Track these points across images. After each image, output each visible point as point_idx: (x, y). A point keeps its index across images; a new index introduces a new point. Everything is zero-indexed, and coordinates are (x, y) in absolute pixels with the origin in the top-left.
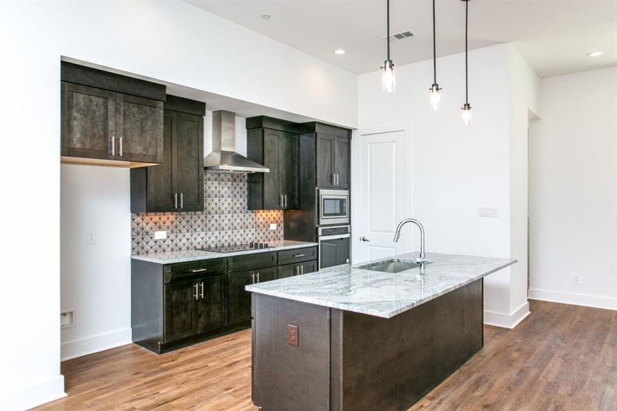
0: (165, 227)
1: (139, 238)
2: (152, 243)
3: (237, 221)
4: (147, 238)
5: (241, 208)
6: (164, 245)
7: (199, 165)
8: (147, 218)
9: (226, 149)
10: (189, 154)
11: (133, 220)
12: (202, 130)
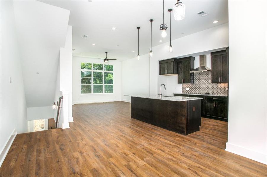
0: (189, 87)
1: (183, 89)
2: (186, 91)
4: (185, 89)
5: (208, 83)
6: (189, 91)
7: (189, 72)
8: (185, 85)
9: (201, 66)
10: (187, 70)
11: (182, 85)
12: (190, 63)
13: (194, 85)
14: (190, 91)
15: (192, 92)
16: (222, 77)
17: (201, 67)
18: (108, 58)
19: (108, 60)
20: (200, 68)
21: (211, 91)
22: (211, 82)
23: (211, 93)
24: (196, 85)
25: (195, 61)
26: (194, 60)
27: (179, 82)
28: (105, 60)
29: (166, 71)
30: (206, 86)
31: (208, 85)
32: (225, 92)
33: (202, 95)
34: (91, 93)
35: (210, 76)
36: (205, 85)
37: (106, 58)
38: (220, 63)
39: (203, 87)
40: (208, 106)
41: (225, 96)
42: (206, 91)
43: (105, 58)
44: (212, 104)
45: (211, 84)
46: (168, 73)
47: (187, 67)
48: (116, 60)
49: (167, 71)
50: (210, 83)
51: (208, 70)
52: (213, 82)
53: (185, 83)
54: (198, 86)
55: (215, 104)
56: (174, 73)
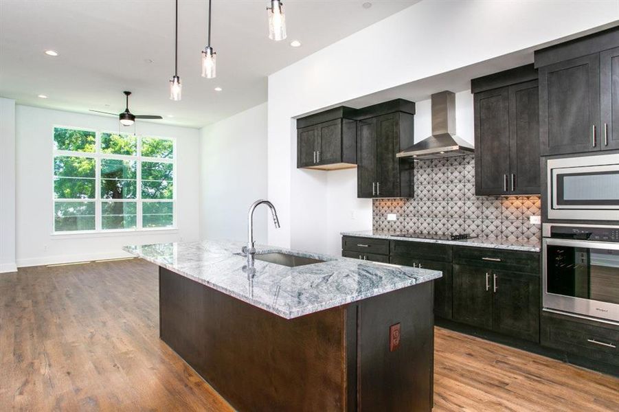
0: (395, 211)
1: (377, 218)
2: (386, 223)
3: (454, 209)
4: (383, 218)
5: (460, 195)
6: (395, 226)
7: (394, 156)
8: (383, 203)
9: (438, 133)
10: (387, 148)
11: (374, 204)
12: (397, 124)
13: (415, 203)
14: (398, 223)
15: (408, 227)
16: (515, 172)
17: (435, 136)
18: (132, 112)
19: (132, 117)
20: (434, 139)
21: (473, 227)
22: (473, 190)
23: (473, 235)
24: (421, 203)
25: (415, 116)
26: (413, 114)
27: (363, 193)
28: (122, 117)
29: (316, 155)
30: (456, 208)
31: (460, 203)
32: (525, 229)
33: (440, 242)
34: (93, 227)
35: (469, 170)
36: (451, 203)
37: (127, 110)
38: (506, 117)
39: (443, 212)
40: (464, 286)
41: (533, 250)
42: (456, 226)
43: (123, 111)
44: (478, 281)
45: (474, 198)
46: (322, 162)
47: (387, 138)
48: (160, 117)
49: (321, 153)
50: (469, 194)
51: (461, 148)
52: (479, 192)
53: (382, 195)
54: (425, 208)
55: (490, 282)
56: (342, 162)
